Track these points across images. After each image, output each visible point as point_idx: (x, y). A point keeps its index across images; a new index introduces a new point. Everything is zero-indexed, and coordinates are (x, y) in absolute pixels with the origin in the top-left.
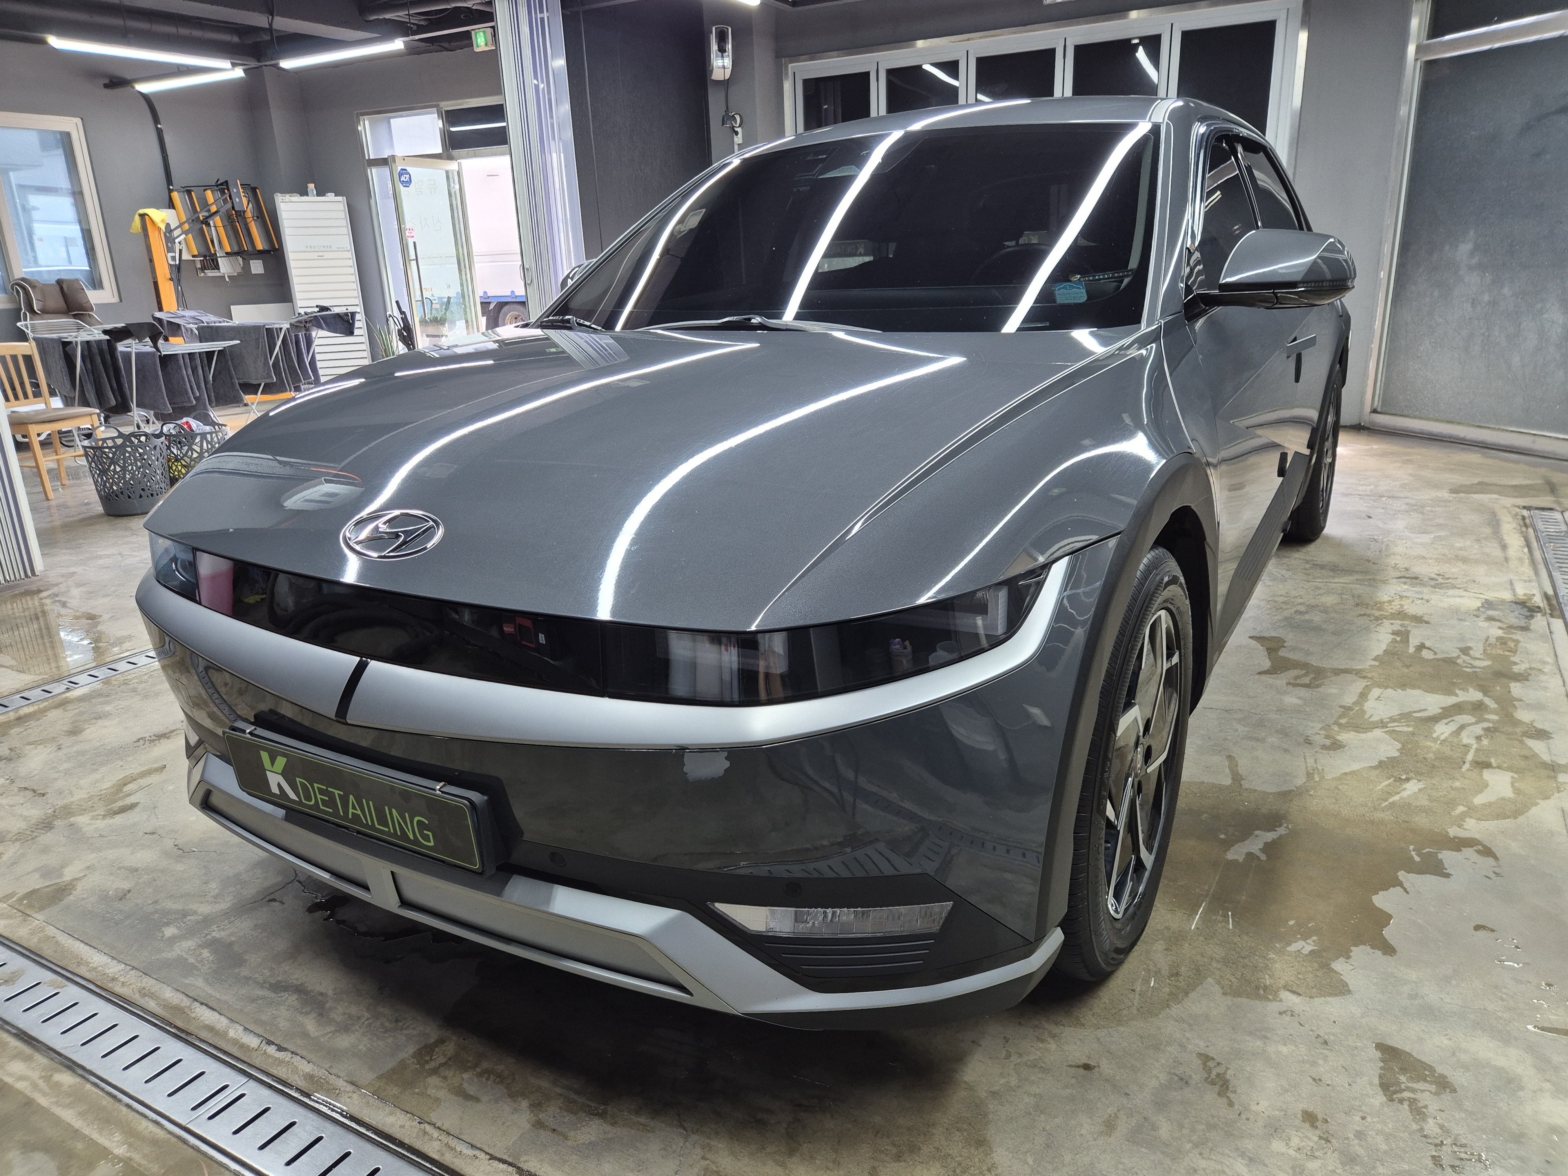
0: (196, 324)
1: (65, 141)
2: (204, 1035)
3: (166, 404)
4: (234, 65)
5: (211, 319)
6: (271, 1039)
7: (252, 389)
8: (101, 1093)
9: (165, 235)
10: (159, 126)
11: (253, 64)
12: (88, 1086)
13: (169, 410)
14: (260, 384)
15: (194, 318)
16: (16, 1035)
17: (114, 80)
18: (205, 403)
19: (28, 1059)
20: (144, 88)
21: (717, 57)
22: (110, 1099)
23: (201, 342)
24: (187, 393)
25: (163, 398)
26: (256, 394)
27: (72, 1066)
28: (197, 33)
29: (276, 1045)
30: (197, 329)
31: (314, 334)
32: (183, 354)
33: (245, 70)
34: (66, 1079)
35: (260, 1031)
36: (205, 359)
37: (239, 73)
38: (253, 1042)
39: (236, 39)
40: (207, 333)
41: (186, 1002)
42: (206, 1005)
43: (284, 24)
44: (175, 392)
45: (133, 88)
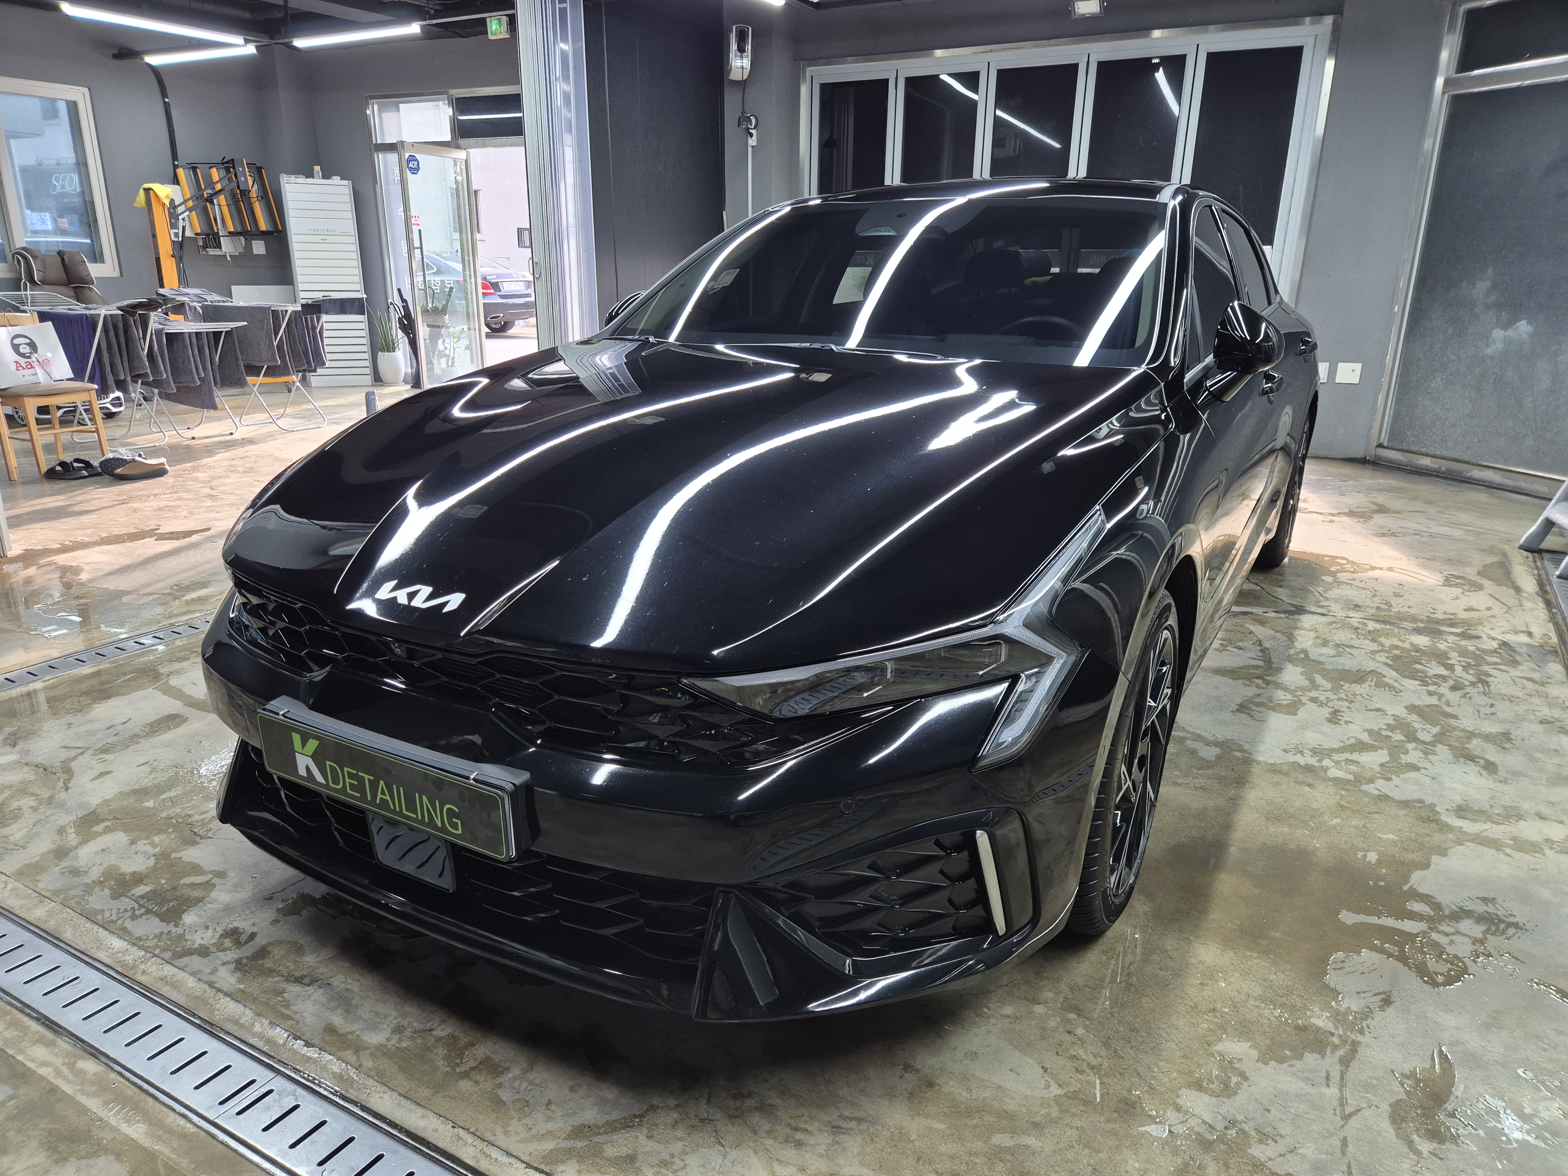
1: (72, 111)
2: (229, 1027)
4: (247, 41)
5: (214, 298)
6: (299, 1034)
7: (254, 370)
8: (127, 1083)
9: (169, 211)
10: (167, 100)
11: (266, 41)
12: (113, 1075)
14: (263, 367)
15: (198, 296)
17: (123, 51)
19: (49, 1044)
20: (153, 60)
21: (736, 56)
22: (136, 1090)
23: (205, 322)
24: (192, 372)
26: (258, 375)
27: (95, 1053)
28: (209, 7)
29: (304, 1040)
30: (201, 307)
31: (323, 318)
32: (190, 333)
33: (257, 47)
34: (90, 1066)
35: (286, 1025)
36: (213, 339)
37: (251, 49)
38: (280, 1036)
39: (247, 15)
44: (179, 371)
45: (142, 59)
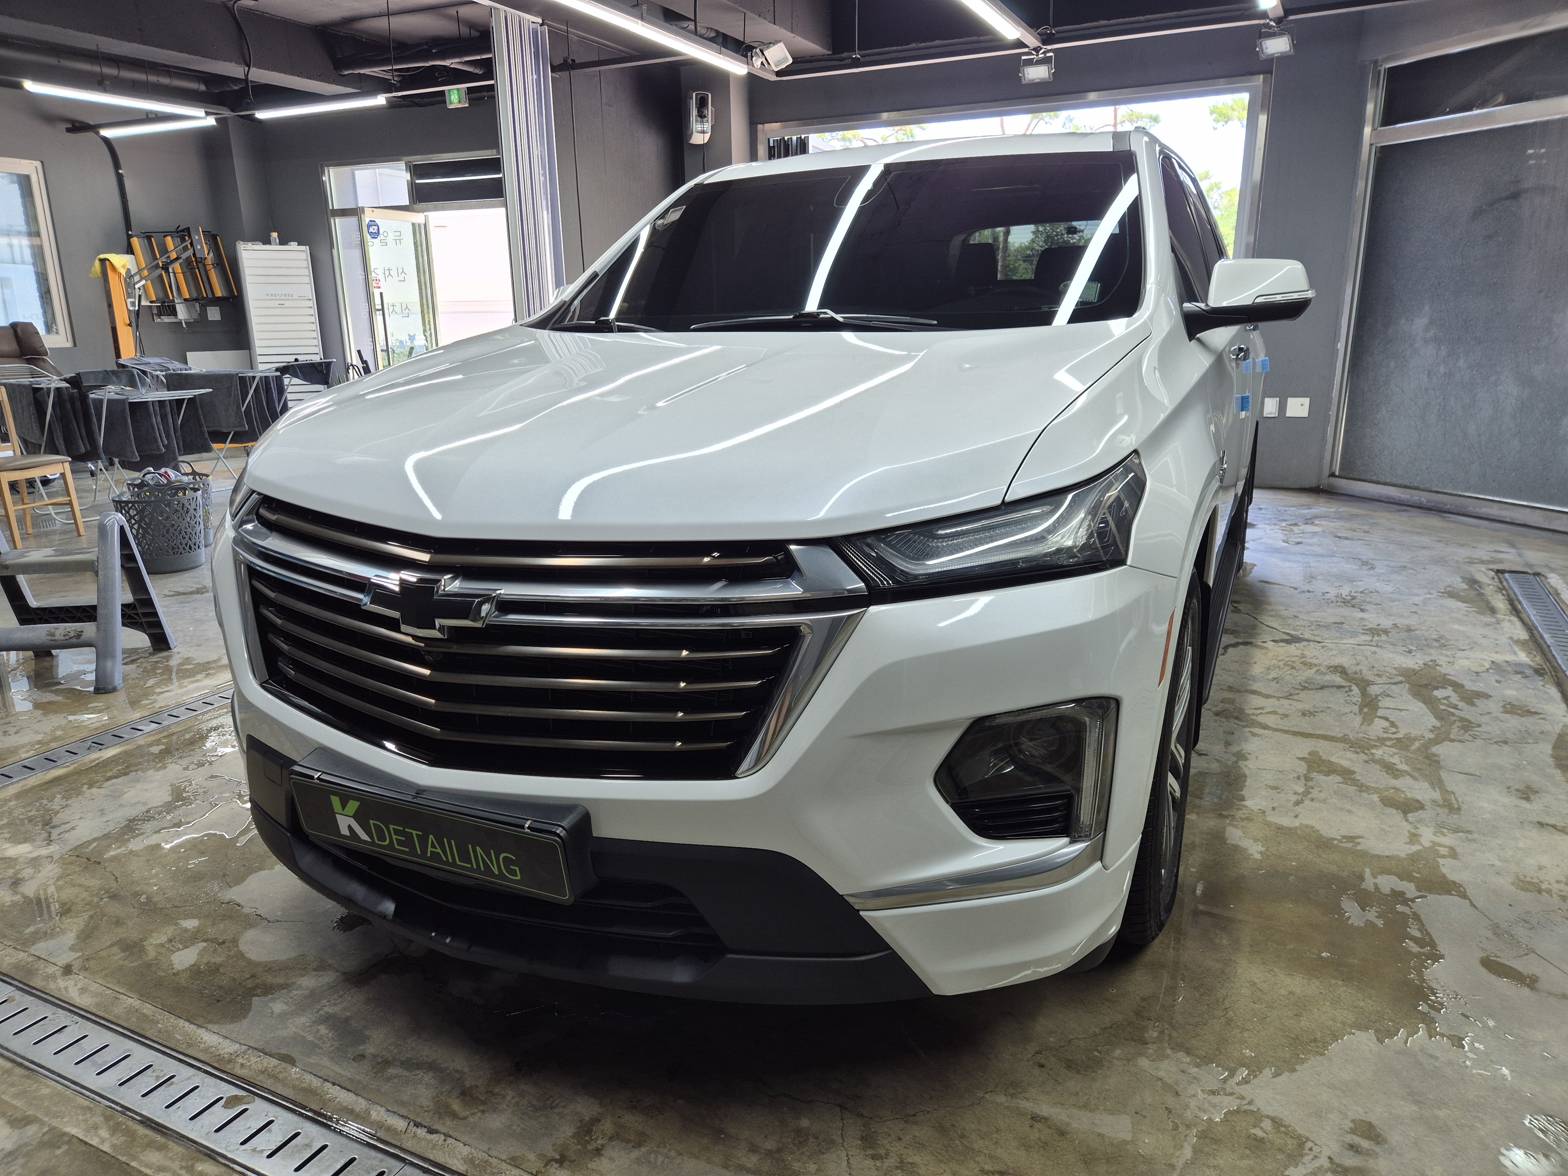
0: (162, 371)
1: (25, 183)
3: (134, 452)
4: (207, 113)
5: (176, 366)
6: (419, 1120)
7: (221, 437)
9: (125, 280)
10: (120, 171)
11: (227, 113)
13: (136, 457)
14: (230, 433)
15: (159, 365)
16: (141, 1122)
17: (77, 125)
18: (175, 452)
20: (108, 133)
21: (697, 121)
23: (169, 390)
24: (156, 441)
25: (132, 446)
26: (225, 443)
28: (165, 81)
29: (425, 1127)
30: (165, 376)
31: (286, 381)
32: (152, 401)
33: (216, 120)
35: (404, 1112)
36: (175, 407)
37: (211, 121)
38: (400, 1124)
39: (203, 88)
40: (176, 381)
41: (316, 1082)
42: (338, 1085)
43: (260, 75)
44: (144, 440)
45: (97, 133)
